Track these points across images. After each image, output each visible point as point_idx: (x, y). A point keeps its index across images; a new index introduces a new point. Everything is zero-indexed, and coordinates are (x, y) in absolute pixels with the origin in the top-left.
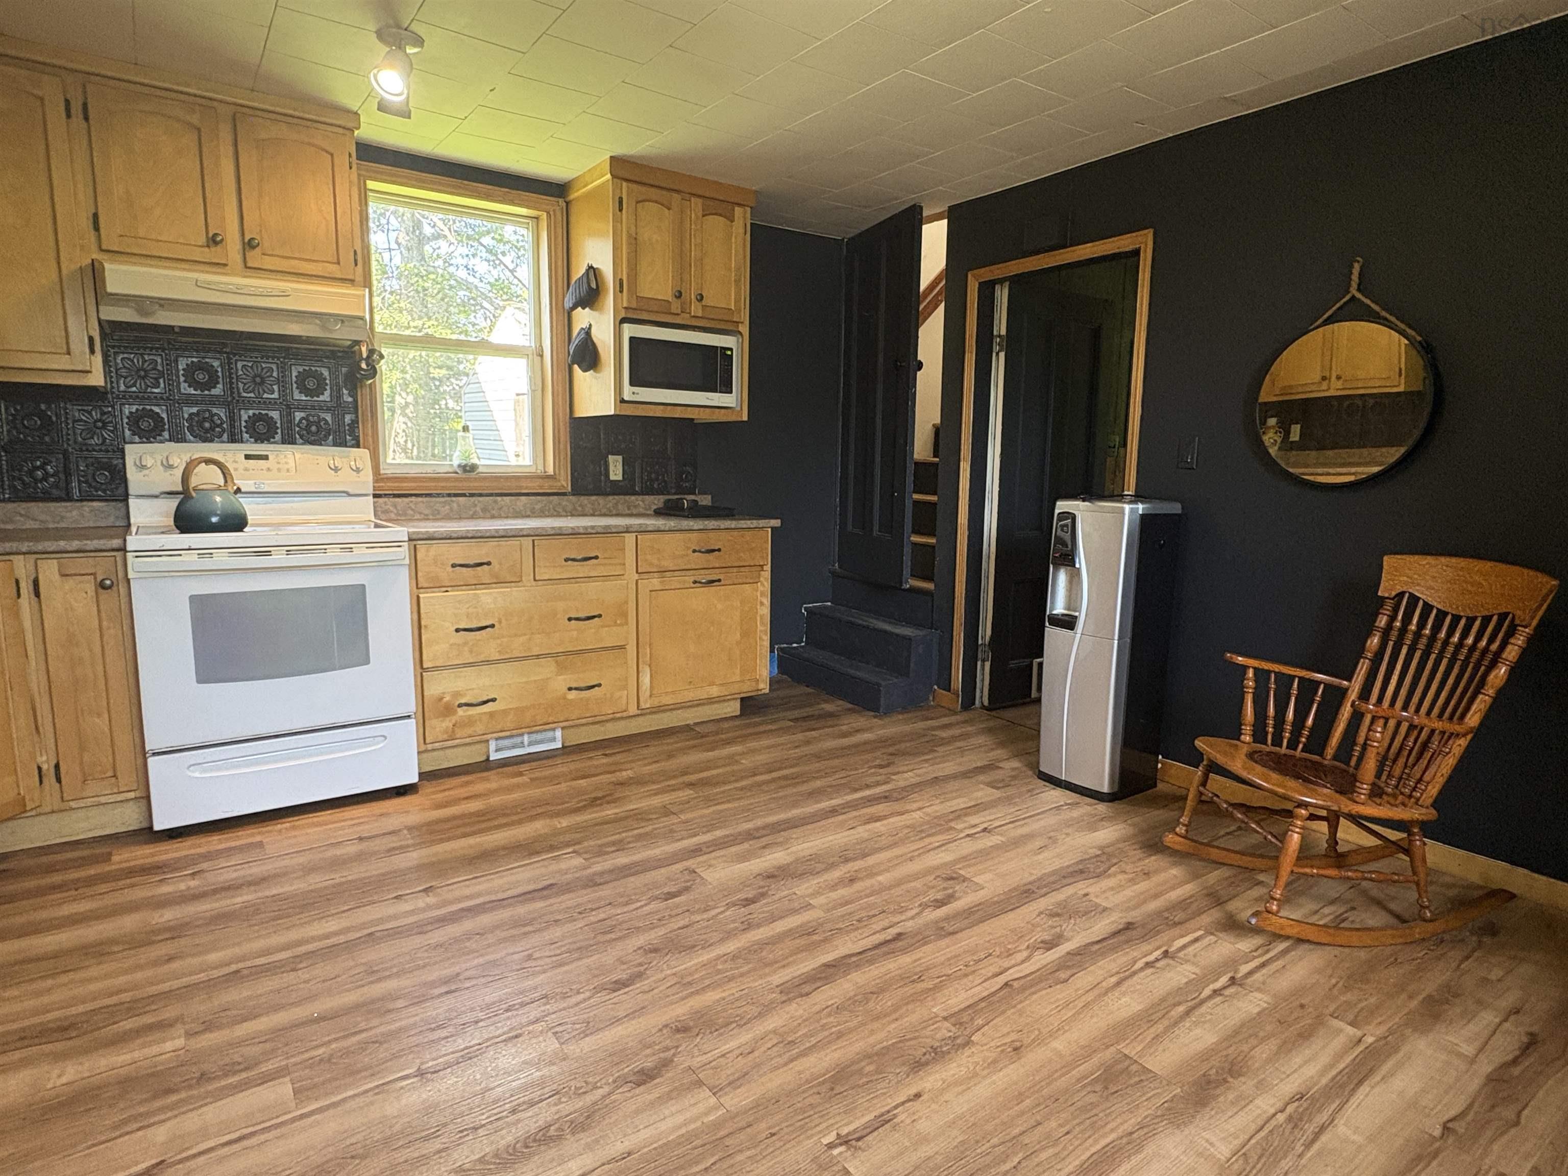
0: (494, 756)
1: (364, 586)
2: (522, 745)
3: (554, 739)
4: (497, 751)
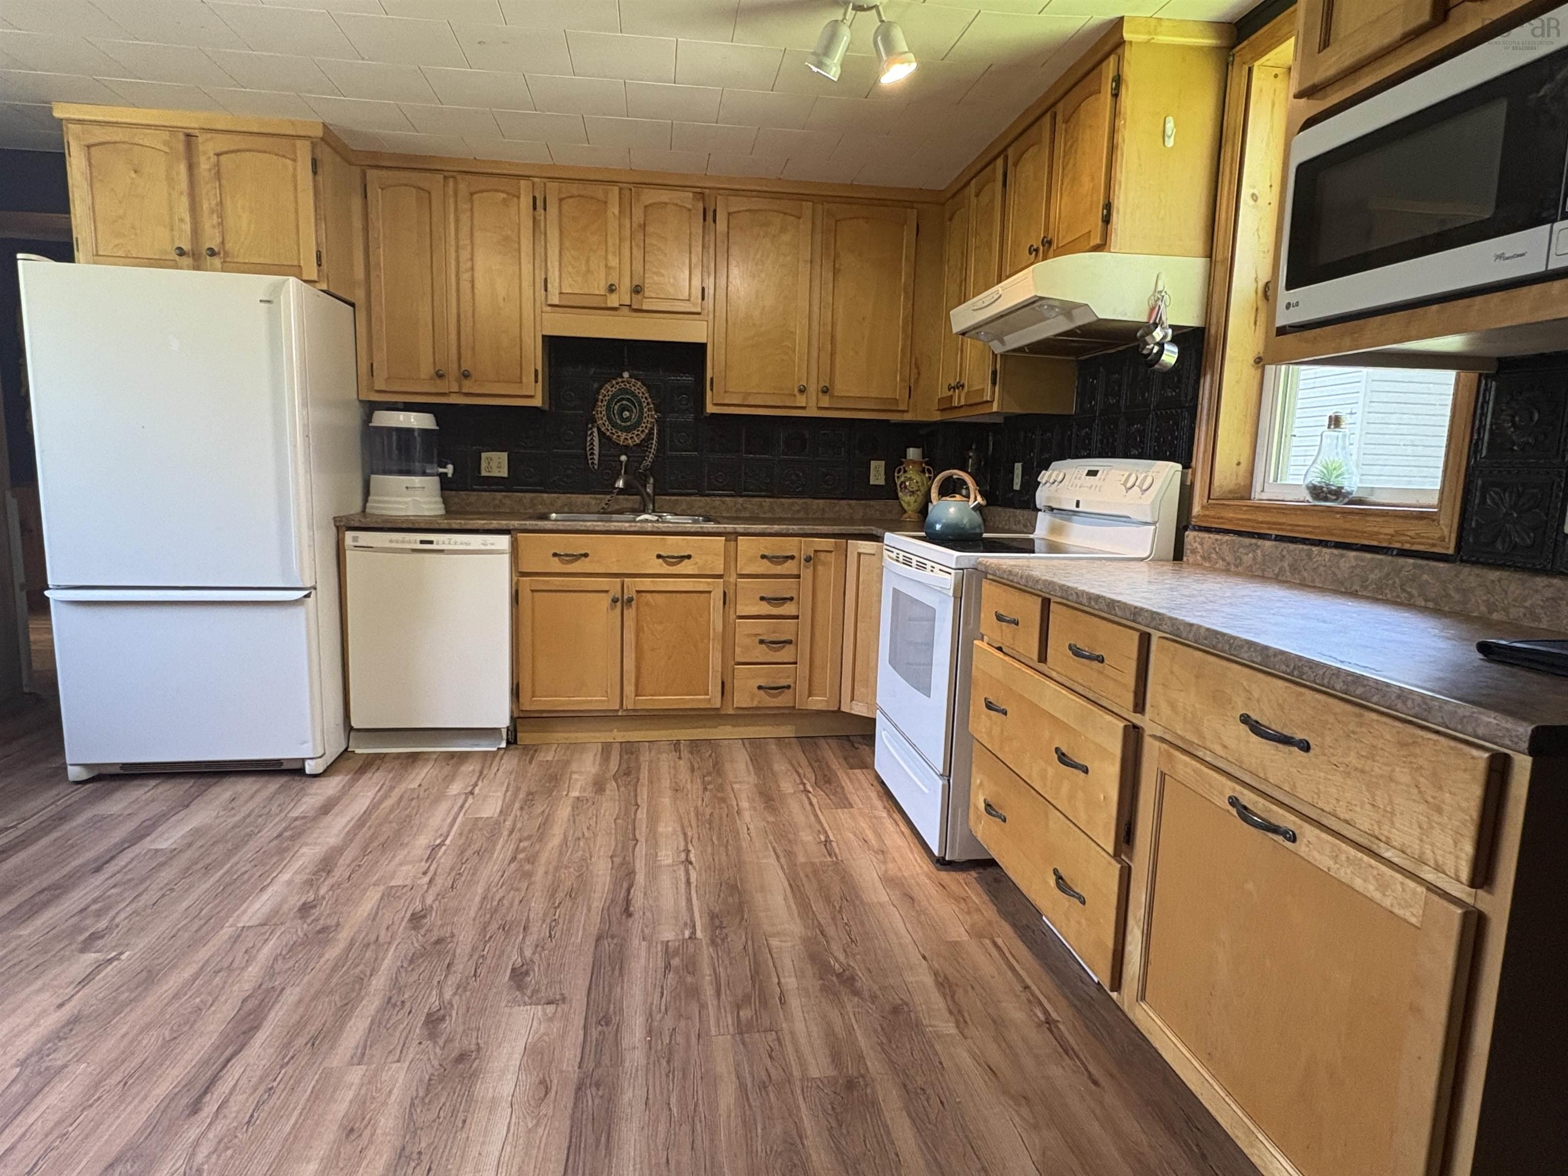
1: (935, 612)
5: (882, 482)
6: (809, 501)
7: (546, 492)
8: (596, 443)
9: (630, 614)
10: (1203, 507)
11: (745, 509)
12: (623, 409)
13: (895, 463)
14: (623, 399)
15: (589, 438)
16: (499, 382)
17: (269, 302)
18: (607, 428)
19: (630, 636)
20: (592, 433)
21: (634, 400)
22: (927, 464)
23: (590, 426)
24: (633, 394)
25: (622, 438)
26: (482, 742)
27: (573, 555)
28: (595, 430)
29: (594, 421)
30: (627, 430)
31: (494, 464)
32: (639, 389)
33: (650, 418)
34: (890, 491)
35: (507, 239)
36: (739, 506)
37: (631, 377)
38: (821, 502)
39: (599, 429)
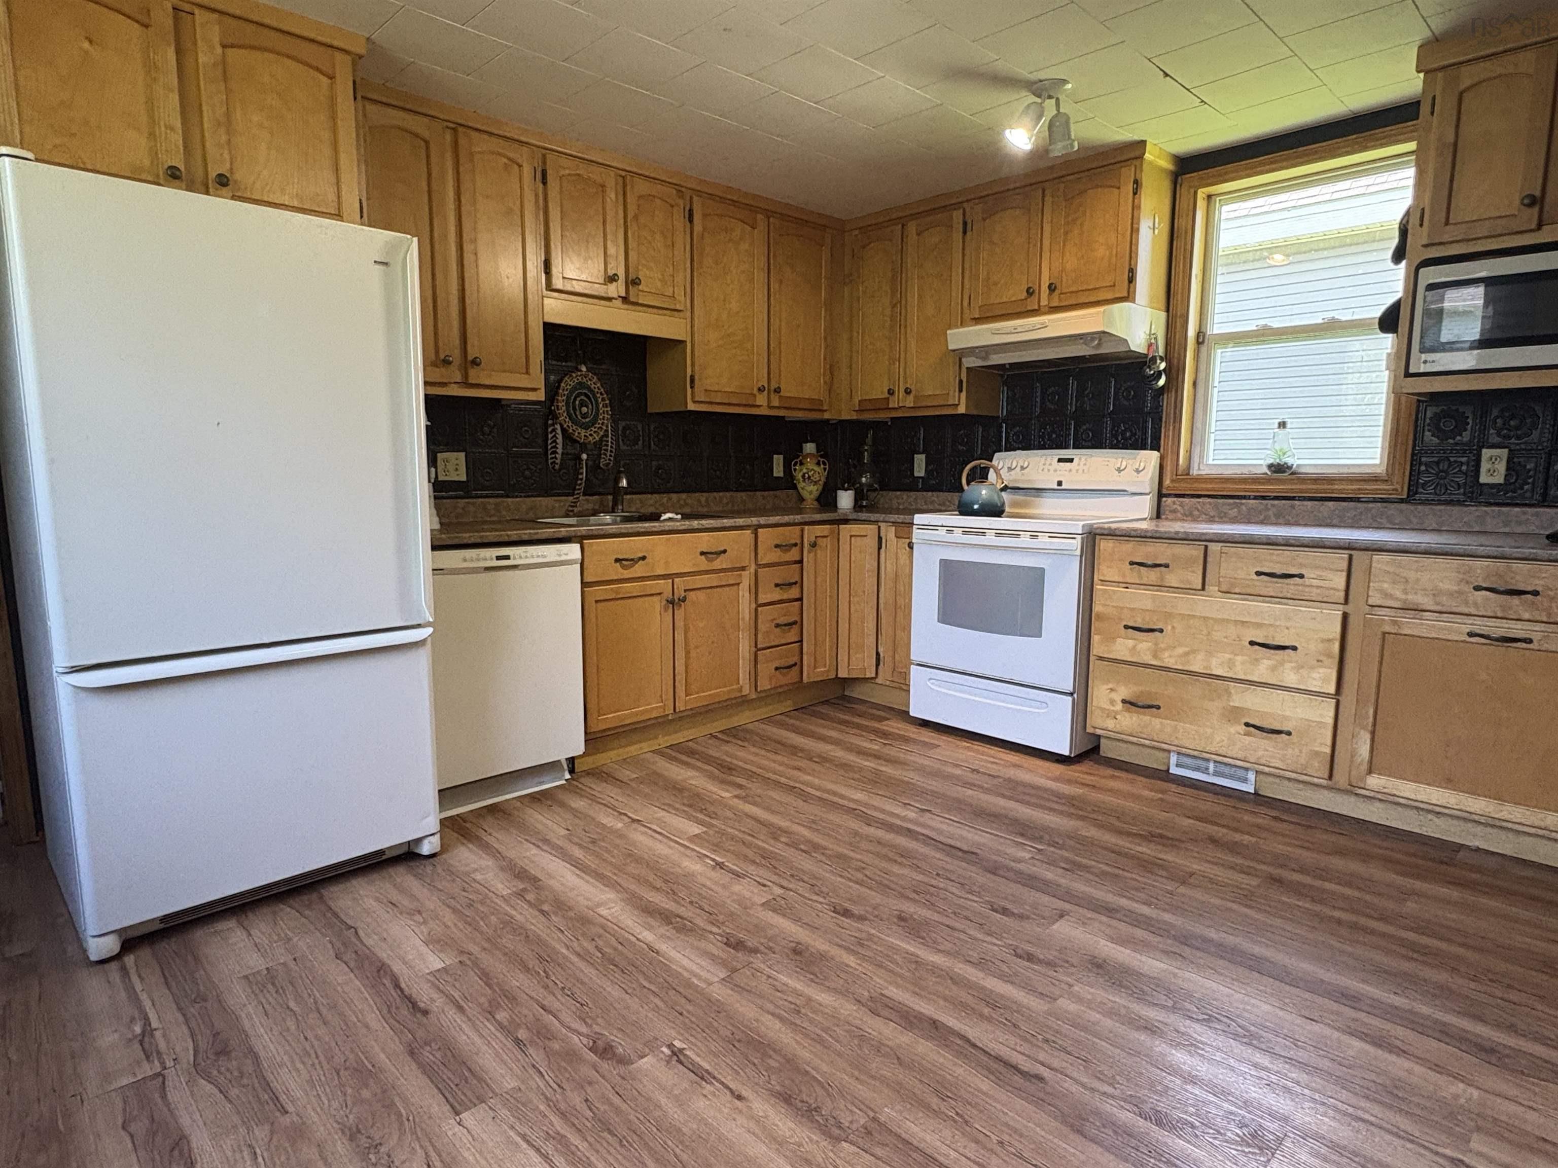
0: (1174, 770)
1: (1043, 570)
2: (1206, 771)
3: (1245, 780)
4: (1177, 766)
5: (781, 474)
6: (735, 494)
7: (508, 497)
8: (560, 440)
9: (680, 614)
10: (1172, 481)
11: (687, 504)
12: (582, 404)
13: (793, 456)
14: (581, 394)
15: (550, 436)
16: (504, 371)
17: (386, 264)
18: (568, 424)
19: (679, 637)
20: (554, 430)
21: (590, 396)
22: (821, 456)
23: (550, 422)
24: (589, 388)
25: (581, 434)
26: (545, 779)
27: (632, 560)
28: (558, 427)
29: (555, 417)
30: (586, 427)
31: (451, 467)
32: (594, 384)
33: (605, 413)
34: (789, 482)
35: (510, 212)
36: (682, 502)
37: (588, 370)
38: (743, 494)
39: (561, 426)
